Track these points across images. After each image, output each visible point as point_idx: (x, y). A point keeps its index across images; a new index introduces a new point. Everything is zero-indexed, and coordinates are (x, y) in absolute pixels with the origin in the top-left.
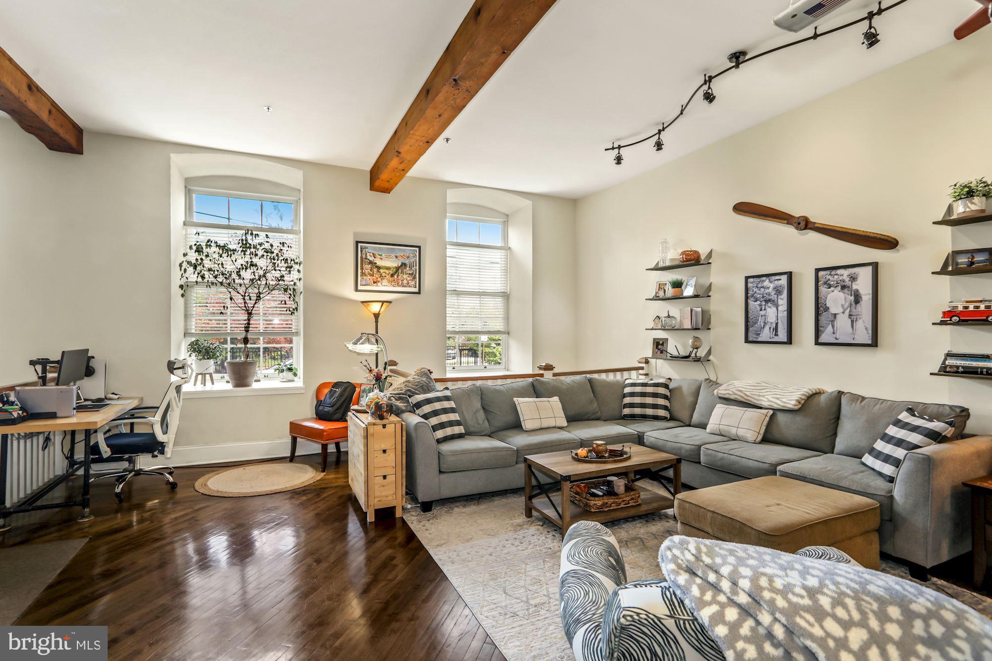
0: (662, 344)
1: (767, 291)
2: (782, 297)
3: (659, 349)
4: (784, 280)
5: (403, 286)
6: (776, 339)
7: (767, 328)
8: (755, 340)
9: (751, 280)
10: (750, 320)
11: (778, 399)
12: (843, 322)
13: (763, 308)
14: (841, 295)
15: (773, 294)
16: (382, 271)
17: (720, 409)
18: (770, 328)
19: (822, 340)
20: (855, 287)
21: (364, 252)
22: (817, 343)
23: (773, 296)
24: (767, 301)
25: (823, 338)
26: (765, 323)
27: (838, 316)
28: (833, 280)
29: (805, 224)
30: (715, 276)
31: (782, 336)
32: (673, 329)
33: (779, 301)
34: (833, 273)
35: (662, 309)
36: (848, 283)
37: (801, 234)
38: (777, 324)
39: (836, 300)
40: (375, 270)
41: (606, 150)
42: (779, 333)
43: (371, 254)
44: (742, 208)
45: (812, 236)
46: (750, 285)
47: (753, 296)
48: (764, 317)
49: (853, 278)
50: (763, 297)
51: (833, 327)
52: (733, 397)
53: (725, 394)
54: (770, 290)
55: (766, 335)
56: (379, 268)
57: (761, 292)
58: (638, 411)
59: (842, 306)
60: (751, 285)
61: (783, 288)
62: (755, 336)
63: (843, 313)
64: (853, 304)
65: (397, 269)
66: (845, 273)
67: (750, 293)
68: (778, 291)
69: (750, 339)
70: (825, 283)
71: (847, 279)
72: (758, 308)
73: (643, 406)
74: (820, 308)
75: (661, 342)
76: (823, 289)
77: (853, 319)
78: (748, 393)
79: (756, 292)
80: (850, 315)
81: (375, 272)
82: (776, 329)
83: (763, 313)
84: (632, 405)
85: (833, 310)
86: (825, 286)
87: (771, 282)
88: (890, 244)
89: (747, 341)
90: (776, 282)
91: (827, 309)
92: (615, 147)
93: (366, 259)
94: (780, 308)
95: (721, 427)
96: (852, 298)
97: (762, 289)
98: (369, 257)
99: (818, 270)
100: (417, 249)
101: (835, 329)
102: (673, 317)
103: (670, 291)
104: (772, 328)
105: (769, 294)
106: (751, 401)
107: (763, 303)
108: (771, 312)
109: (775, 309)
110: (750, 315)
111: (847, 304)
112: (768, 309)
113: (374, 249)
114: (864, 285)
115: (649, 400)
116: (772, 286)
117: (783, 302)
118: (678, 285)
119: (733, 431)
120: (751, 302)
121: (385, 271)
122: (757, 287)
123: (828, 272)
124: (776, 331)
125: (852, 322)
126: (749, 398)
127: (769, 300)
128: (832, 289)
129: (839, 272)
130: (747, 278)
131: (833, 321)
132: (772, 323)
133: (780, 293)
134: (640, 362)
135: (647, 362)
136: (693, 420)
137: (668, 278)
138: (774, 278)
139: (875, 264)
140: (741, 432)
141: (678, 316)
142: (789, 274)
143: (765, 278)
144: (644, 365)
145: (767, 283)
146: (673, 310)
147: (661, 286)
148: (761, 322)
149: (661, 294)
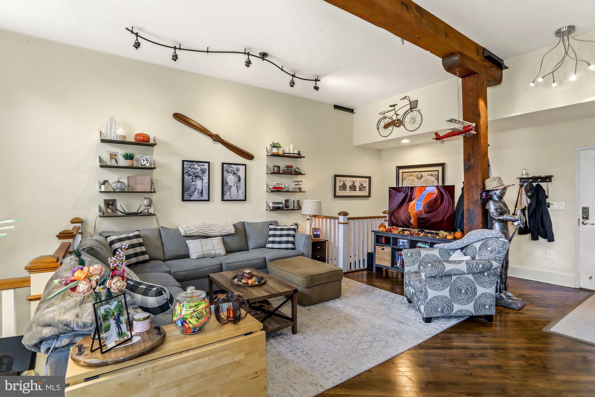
0: (112, 205)
1: (196, 171)
2: (205, 175)
3: (109, 209)
4: (206, 166)
6: (202, 198)
7: (196, 192)
8: (188, 199)
9: (187, 163)
10: (185, 187)
11: (224, 230)
12: (234, 190)
13: (194, 180)
14: (233, 177)
15: (200, 173)
17: (191, 243)
18: (198, 192)
19: (225, 198)
20: (238, 174)
22: (223, 200)
23: (200, 174)
24: (196, 177)
26: (195, 189)
27: (232, 187)
28: (230, 169)
29: (216, 138)
31: (205, 197)
32: (123, 192)
33: (203, 177)
34: (230, 166)
35: (113, 177)
36: (236, 172)
37: (213, 143)
38: (202, 190)
39: (231, 179)
44: (178, 117)
45: (219, 145)
46: (185, 166)
47: (187, 173)
48: (194, 186)
49: (238, 170)
50: (194, 174)
51: (230, 192)
52: (196, 234)
53: (190, 233)
54: (198, 170)
55: (196, 196)
57: (193, 171)
59: (234, 182)
60: (186, 166)
61: (206, 170)
62: (189, 197)
63: (234, 185)
64: (238, 182)
66: (235, 167)
67: (186, 170)
68: (203, 171)
69: (186, 199)
70: (226, 170)
71: (236, 170)
72: (191, 180)
73: (136, 255)
74: (224, 183)
75: (111, 203)
76: (225, 173)
77: (238, 188)
78: (205, 230)
79: (189, 171)
83: (194, 183)
85: (230, 184)
86: (226, 172)
87: (198, 166)
88: (251, 157)
89: (183, 200)
90: (202, 166)
91: (227, 183)
92: (133, 31)
94: (204, 181)
96: (237, 179)
97: (193, 169)
99: (223, 164)
101: (231, 193)
102: (121, 182)
103: (122, 162)
104: (199, 192)
105: (198, 173)
106: (208, 234)
107: (194, 177)
108: (199, 183)
109: (201, 181)
110: (185, 184)
111: (235, 182)
112: (197, 181)
114: (241, 173)
115: (137, 250)
116: (199, 168)
117: (206, 178)
118: (129, 157)
119: (213, 252)
120: (186, 176)
122: (190, 167)
123: (228, 165)
124: (202, 194)
125: (238, 190)
126: (207, 233)
127: (198, 176)
128: (229, 174)
129: (233, 166)
130: (183, 161)
131: (230, 189)
132: (199, 189)
133: (204, 172)
134: (72, 222)
135: (81, 222)
136: (166, 256)
137: (120, 151)
138: (200, 164)
139: (245, 165)
140: (217, 252)
141: (126, 181)
142: (209, 163)
143: (195, 163)
144: (80, 225)
145: (196, 166)
146: (123, 177)
147: (113, 156)
148: (192, 188)
149: (114, 163)
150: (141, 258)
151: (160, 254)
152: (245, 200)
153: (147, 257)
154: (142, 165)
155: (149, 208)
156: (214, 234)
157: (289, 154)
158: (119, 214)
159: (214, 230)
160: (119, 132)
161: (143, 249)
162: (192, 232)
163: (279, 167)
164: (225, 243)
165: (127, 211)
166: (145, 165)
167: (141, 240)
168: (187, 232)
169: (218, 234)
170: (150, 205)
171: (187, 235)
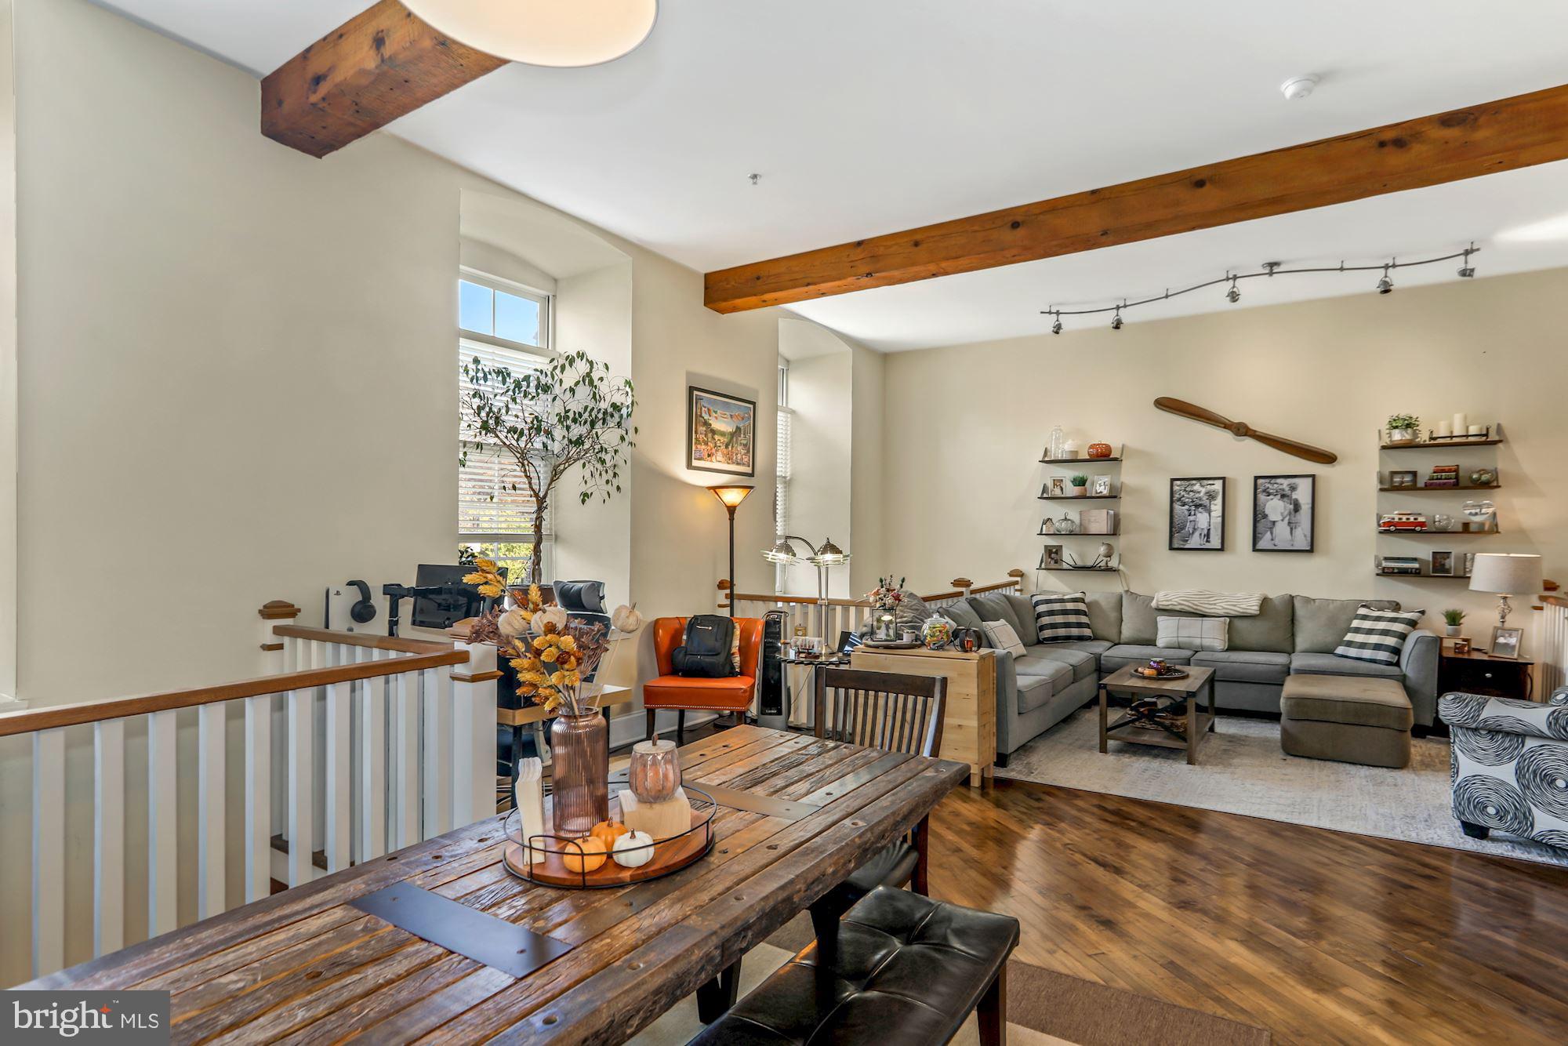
0: (1056, 553)
1: (1197, 495)
2: (1215, 502)
3: (1052, 559)
4: (1218, 485)
5: (738, 464)
6: (1208, 546)
7: (1197, 534)
8: (1182, 547)
9: (1178, 482)
11: (1235, 606)
12: (1282, 529)
13: (1193, 513)
14: (1281, 503)
15: (1204, 499)
16: (716, 437)
17: (1163, 622)
18: (1201, 534)
20: (1294, 496)
21: (699, 405)
22: (1255, 550)
23: (1205, 501)
24: (1197, 506)
25: (1261, 545)
26: (1195, 529)
27: (1276, 524)
28: (1272, 488)
29: (1241, 430)
30: (1129, 476)
31: (1215, 542)
32: (1071, 534)
33: (1212, 506)
35: (1056, 511)
36: (1287, 492)
37: (1236, 440)
38: (1209, 530)
39: (1275, 508)
40: (710, 435)
41: (1042, 313)
42: (1211, 539)
43: (706, 409)
44: (1167, 405)
45: (1249, 443)
46: (1176, 488)
47: (1179, 500)
48: (1193, 523)
49: (1293, 488)
50: (1193, 502)
51: (1272, 533)
52: (1178, 608)
53: (1168, 605)
54: (1202, 494)
55: (1195, 541)
56: (713, 432)
57: (1190, 496)
58: (1062, 632)
59: (1282, 514)
60: (1178, 488)
61: (1217, 493)
62: (1182, 543)
63: (1282, 520)
64: (1293, 513)
65: (732, 435)
66: (1285, 483)
67: (1177, 496)
68: (1212, 496)
69: (1176, 546)
70: (1264, 491)
71: (1287, 489)
72: (1187, 513)
73: (1067, 625)
74: (1258, 515)
75: (1054, 550)
76: (1262, 497)
77: (1292, 525)
79: (1184, 496)
80: (1289, 523)
81: (709, 440)
82: (1208, 535)
83: (1192, 518)
84: (1053, 626)
85: (1272, 518)
86: (1264, 494)
87: (1202, 486)
88: (1328, 458)
89: (1171, 548)
90: (1208, 486)
91: (1265, 516)
92: (1053, 311)
93: (701, 416)
94: (1213, 514)
95: (1180, 639)
96: (1292, 507)
97: (1191, 493)
98: (703, 415)
99: (1256, 478)
100: (751, 406)
101: (1274, 535)
102: (1069, 520)
103: (1071, 490)
104: (1203, 535)
105: (1200, 499)
106: (1201, 611)
107: (1193, 508)
108: (1202, 519)
109: (1208, 515)
110: (1175, 520)
111: (1286, 513)
112: (1199, 515)
113: (710, 401)
114: (1303, 494)
115: (1072, 619)
116: (1203, 490)
117: (1217, 507)
118: (1081, 482)
119: (1197, 642)
120: (1177, 507)
121: (720, 438)
122: (1185, 490)
123: (1267, 480)
124: (1208, 538)
125: (1291, 529)
126: (1198, 608)
127: (1201, 505)
128: (1271, 497)
129: (1279, 481)
130: (1173, 480)
131: (1271, 529)
132: (1203, 529)
133: (1213, 498)
134: (1011, 574)
135: (1022, 575)
136: (1122, 637)
137: (1068, 474)
138: (1205, 482)
139: (1313, 477)
140: (1207, 642)
141: (1076, 519)
142: (1224, 479)
143: (1194, 482)
144: (1018, 579)
145: (1197, 487)
146: (1073, 512)
147: (1058, 482)
148: (1189, 527)
149: (1057, 492)
150: (1075, 631)
151: (1112, 633)
152: (1311, 551)
153: (1087, 632)
154: (1097, 493)
155: (1109, 559)
156: (1213, 611)
157: (1452, 437)
158: (1065, 566)
159: (1215, 604)
160: (1065, 447)
161: (1084, 619)
162: (1170, 603)
163: (1414, 474)
164: (1230, 629)
165: (1079, 563)
166: (1101, 492)
167: (1082, 606)
168: (1160, 603)
169: (1221, 612)
170: (1109, 555)
171: (1161, 607)
